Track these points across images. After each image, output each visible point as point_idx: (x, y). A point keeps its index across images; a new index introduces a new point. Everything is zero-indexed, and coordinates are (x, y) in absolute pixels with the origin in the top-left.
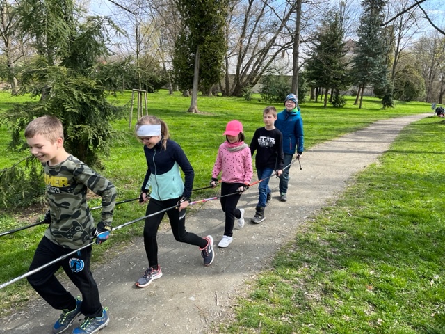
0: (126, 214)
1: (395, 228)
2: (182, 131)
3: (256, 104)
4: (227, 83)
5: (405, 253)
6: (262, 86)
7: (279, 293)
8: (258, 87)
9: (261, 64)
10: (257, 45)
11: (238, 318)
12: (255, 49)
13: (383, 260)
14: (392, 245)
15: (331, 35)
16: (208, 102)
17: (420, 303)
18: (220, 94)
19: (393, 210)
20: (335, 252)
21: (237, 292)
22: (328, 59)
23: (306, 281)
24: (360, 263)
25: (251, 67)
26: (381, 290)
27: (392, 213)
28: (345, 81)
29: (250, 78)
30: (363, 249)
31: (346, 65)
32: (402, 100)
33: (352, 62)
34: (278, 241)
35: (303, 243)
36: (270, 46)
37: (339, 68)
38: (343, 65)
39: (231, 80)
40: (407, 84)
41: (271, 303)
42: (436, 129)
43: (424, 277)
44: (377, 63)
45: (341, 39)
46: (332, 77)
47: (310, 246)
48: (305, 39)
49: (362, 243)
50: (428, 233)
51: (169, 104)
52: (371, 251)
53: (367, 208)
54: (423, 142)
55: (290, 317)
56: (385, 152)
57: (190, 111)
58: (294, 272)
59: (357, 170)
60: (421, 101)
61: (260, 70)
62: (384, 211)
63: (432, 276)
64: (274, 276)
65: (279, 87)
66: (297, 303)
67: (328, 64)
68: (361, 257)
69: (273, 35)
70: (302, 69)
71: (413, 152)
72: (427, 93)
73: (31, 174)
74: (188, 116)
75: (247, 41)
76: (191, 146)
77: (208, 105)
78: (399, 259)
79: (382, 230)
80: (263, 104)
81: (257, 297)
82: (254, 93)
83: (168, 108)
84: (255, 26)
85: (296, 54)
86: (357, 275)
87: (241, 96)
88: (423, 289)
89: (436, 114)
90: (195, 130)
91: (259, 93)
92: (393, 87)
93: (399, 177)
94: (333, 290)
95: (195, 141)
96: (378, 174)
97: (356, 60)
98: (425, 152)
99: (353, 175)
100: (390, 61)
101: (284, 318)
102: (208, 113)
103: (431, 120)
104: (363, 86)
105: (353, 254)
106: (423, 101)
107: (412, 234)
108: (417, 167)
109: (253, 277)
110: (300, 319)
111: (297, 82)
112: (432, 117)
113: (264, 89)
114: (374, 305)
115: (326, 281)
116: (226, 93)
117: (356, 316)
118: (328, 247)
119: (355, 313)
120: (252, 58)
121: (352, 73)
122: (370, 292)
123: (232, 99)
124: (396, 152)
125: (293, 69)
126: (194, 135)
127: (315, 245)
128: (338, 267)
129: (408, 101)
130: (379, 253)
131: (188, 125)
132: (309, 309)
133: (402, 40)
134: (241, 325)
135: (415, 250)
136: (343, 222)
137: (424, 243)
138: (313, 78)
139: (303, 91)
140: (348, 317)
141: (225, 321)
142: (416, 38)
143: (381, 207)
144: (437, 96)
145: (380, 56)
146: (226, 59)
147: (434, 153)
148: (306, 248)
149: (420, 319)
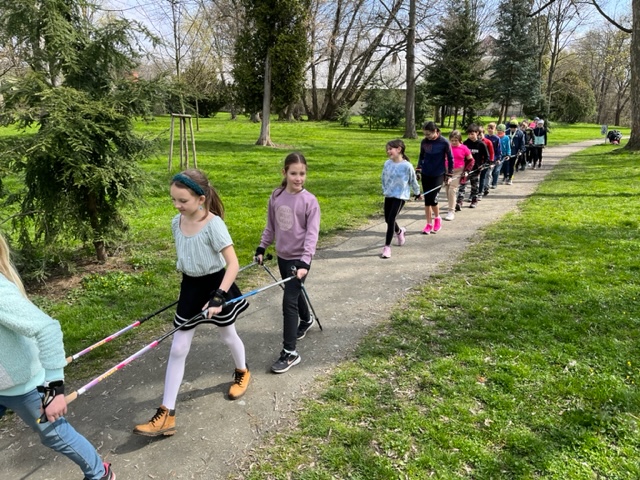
0: (157, 292)
1: (527, 300)
2: (246, 173)
3: (357, 131)
4: (315, 101)
5: (534, 332)
6: (365, 105)
7: (360, 391)
8: (359, 106)
9: (362, 73)
10: (356, 46)
11: (302, 426)
12: (353, 51)
13: (504, 342)
14: (518, 323)
15: (460, 31)
16: (287, 130)
17: (546, 398)
18: (306, 118)
19: (527, 276)
20: (442, 335)
21: (304, 392)
22: (456, 65)
23: (398, 374)
24: (473, 347)
25: (349, 77)
26: (496, 382)
27: (525, 280)
28: (481, 96)
29: (348, 93)
30: (479, 329)
31: (483, 73)
32: (563, 121)
33: (490, 68)
34: (367, 322)
35: (401, 324)
36: (375, 47)
37: (473, 78)
38: (479, 74)
39: (321, 97)
40: (570, 98)
41: (348, 404)
42: (604, 162)
43: (555, 363)
44: (526, 70)
45: (474, 36)
46: (463, 91)
47: (410, 328)
48: (423, 37)
49: (479, 321)
50: (569, 305)
51: (230, 133)
52: (490, 331)
53: (492, 275)
54: (583, 181)
55: (371, 422)
56: (529, 196)
57: (259, 143)
58: (384, 363)
59: (486, 223)
60: (589, 122)
61: (361, 83)
62: (515, 278)
63: (567, 362)
64: (356, 370)
65: (389, 107)
66: (383, 403)
67: (457, 72)
68: (475, 340)
69: (378, 32)
70: (421, 80)
71: (566, 195)
72: (599, 110)
73: (21, 239)
74: (256, 150)
75: (342, 39)
76: (256, 194)
77: (287, 134)
78: (525, 341)
79: (508, 303)
80: (366, 131)
81: (330, 397)
82: (353, 115)
83: (228, 140)
84: (353, 18)
85: (410, 59)
86: (467, 363)
87: (336, 120)
88: (553, 379)
89: (608, 140)
90: (265, 171)
91: (362, 115)
92: (549, 103)
93: (541, 232)
94: (432, 384)
95: (264, 187)
96: (514, 227)
97: (495, 65)
98: (583, 195)
99: (480, 229)
100: (544, 67)
101: (362, 423)
102: (286, 145)
103: (599, 150)
104: (506, 103)
105: (465, 336)
106: (593, 122)
107: (548, 307)
108: (569, 215)
109: (328, 371)
110: (384, 424)
111: (413, 99)
112: (602, 145)
113: (368, 109)
114: (483, 402)
115: (426, 372)
116: (313, 117)
117: (458, 417)
118: (434, 328)
119: (457, 412)
120: (349, 64)
121: (491, 84)
122: (481, 385)
123: (322, 125)
124: (544, 195)
125: (407, 81)
126: (263, 177)
127: (416, 325)
128: (443, 354)
129: (572, 122)
130: (500, 333)
131: (256, 163)
132: (398, 410)
133: (561, 36)
134: (304, 434)
135: (548, 328)
136: (458, 294)
137: (561, 319)
138: (435, 93)
139: (423, 112)
140: (447, 419)
141: (283, 431)
142: (581, 33)
143: (512, 272)
144: (612, 114)
145: (529, 60)
146: (312, 66)
147: (596, 196)
148: (404, 331)
149: (543, 419)
